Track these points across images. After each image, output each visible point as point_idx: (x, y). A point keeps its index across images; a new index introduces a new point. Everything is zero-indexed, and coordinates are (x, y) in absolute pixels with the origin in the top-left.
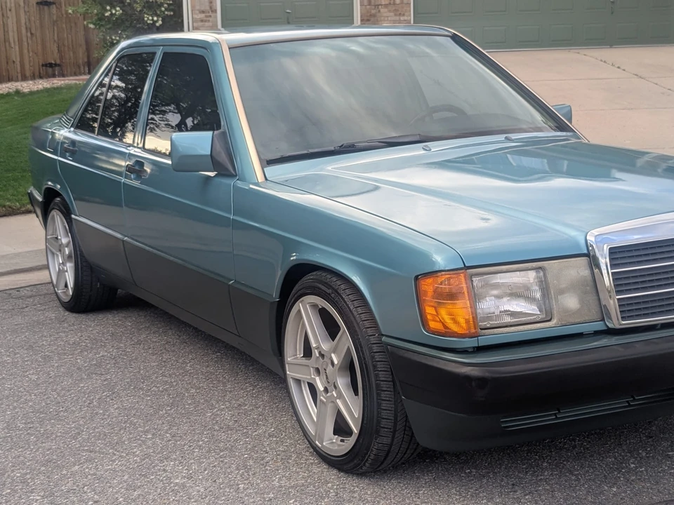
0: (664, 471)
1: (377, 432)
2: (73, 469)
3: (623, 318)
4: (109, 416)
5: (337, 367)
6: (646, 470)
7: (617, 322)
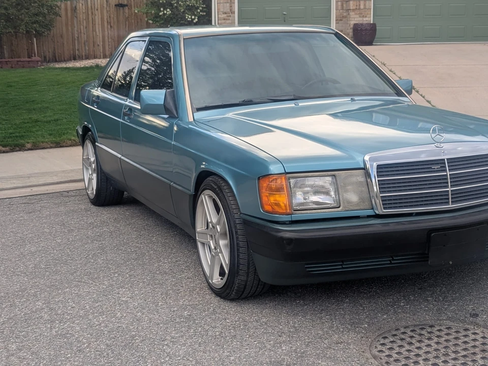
0: (421, 308)
1: (238, 273)
2: (65, 290)
3: (385, 208)
4: (96, 263)
5: (219, 233)
6: (410, 308)
7: (381, 211)
